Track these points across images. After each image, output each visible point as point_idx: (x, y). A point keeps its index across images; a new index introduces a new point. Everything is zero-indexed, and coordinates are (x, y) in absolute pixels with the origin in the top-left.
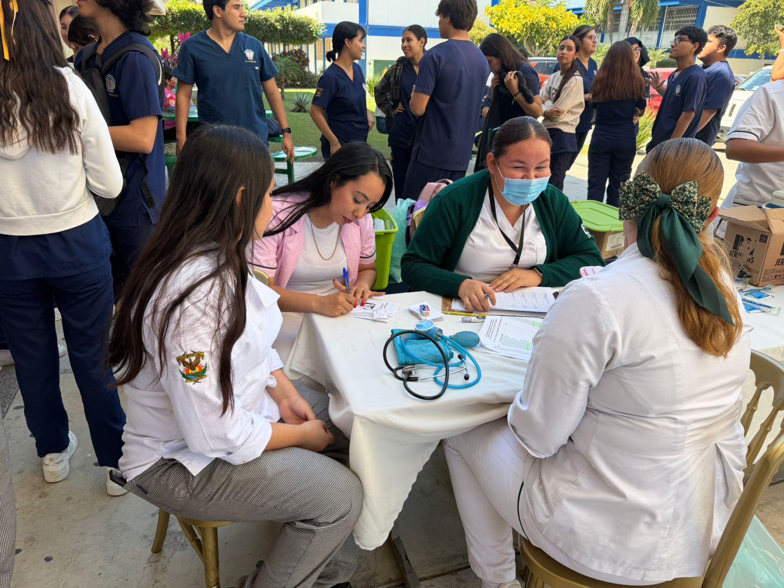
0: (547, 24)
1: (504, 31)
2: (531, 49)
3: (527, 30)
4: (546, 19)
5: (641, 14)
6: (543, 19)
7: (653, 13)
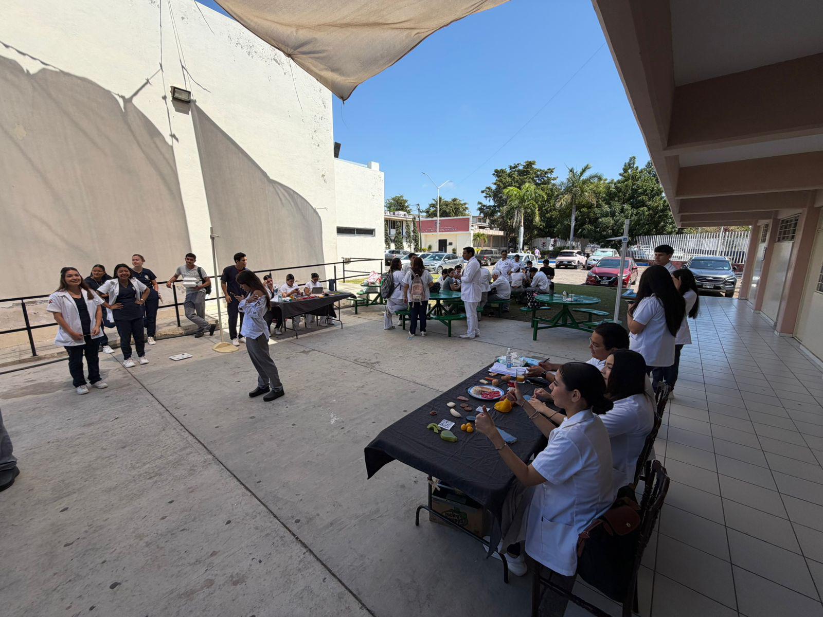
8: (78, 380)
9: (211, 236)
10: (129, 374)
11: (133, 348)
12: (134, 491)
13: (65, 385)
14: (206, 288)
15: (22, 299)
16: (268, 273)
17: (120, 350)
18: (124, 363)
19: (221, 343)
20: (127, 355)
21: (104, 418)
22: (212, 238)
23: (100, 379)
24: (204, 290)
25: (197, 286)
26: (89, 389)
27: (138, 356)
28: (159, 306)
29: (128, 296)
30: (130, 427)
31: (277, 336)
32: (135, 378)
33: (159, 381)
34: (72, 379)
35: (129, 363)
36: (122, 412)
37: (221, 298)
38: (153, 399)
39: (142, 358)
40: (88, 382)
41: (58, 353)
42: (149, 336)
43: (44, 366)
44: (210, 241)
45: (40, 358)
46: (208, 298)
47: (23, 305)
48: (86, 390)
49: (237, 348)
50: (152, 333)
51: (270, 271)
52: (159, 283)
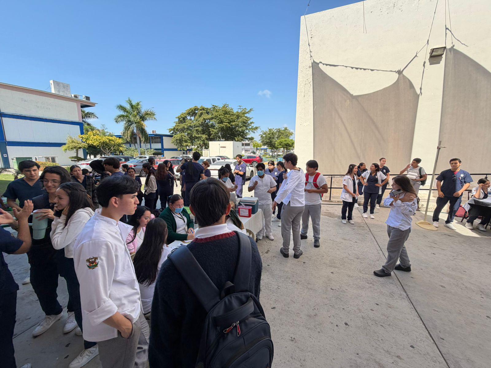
0: (110, 142)
1: (90, 144)
2: (105, 151)
3: (101, 144)
4: (109, 140)
5: (144, 139)
6: (108, 140)
7: (148, 139)
8: (344, 217)
9: (438, 147)
10: (364, 221)
11: (369, 208)
12: (360, 285)
13: (338, 217)
14: (421, 181)
15: (332, 175)
16: (483, 177)
17: (362, 207)
18: (363, 215)
19: (423, 221)
20: (365, 211)
21: (351, 239)
22: (439, 148)
23: (351, 219)
24: (420, 183)
25: (415, 179)
26: (347, 222)
27: (370, 213)
28: (387, 188)
29: (372, 180)
30: (361, 250)
31: (479, 231)
32: (367, 224)
33: (379, 231)
34: (341, 215)
35: (365, 215)
36: (359, 240)
37: (432, 190)
38: (374, 240)
39: (372, 215)
40: (347, 218)
41: (337, 201)
42: (377, 204)
43: (332, 206)
44: (436, 150)
45: (331, 202)
46: (421, 189)
47: (332, 178)
48: (345, 222)
49: (437, 229)
50: (379, 203)
51: (487, 174)
52: (390, 175)
